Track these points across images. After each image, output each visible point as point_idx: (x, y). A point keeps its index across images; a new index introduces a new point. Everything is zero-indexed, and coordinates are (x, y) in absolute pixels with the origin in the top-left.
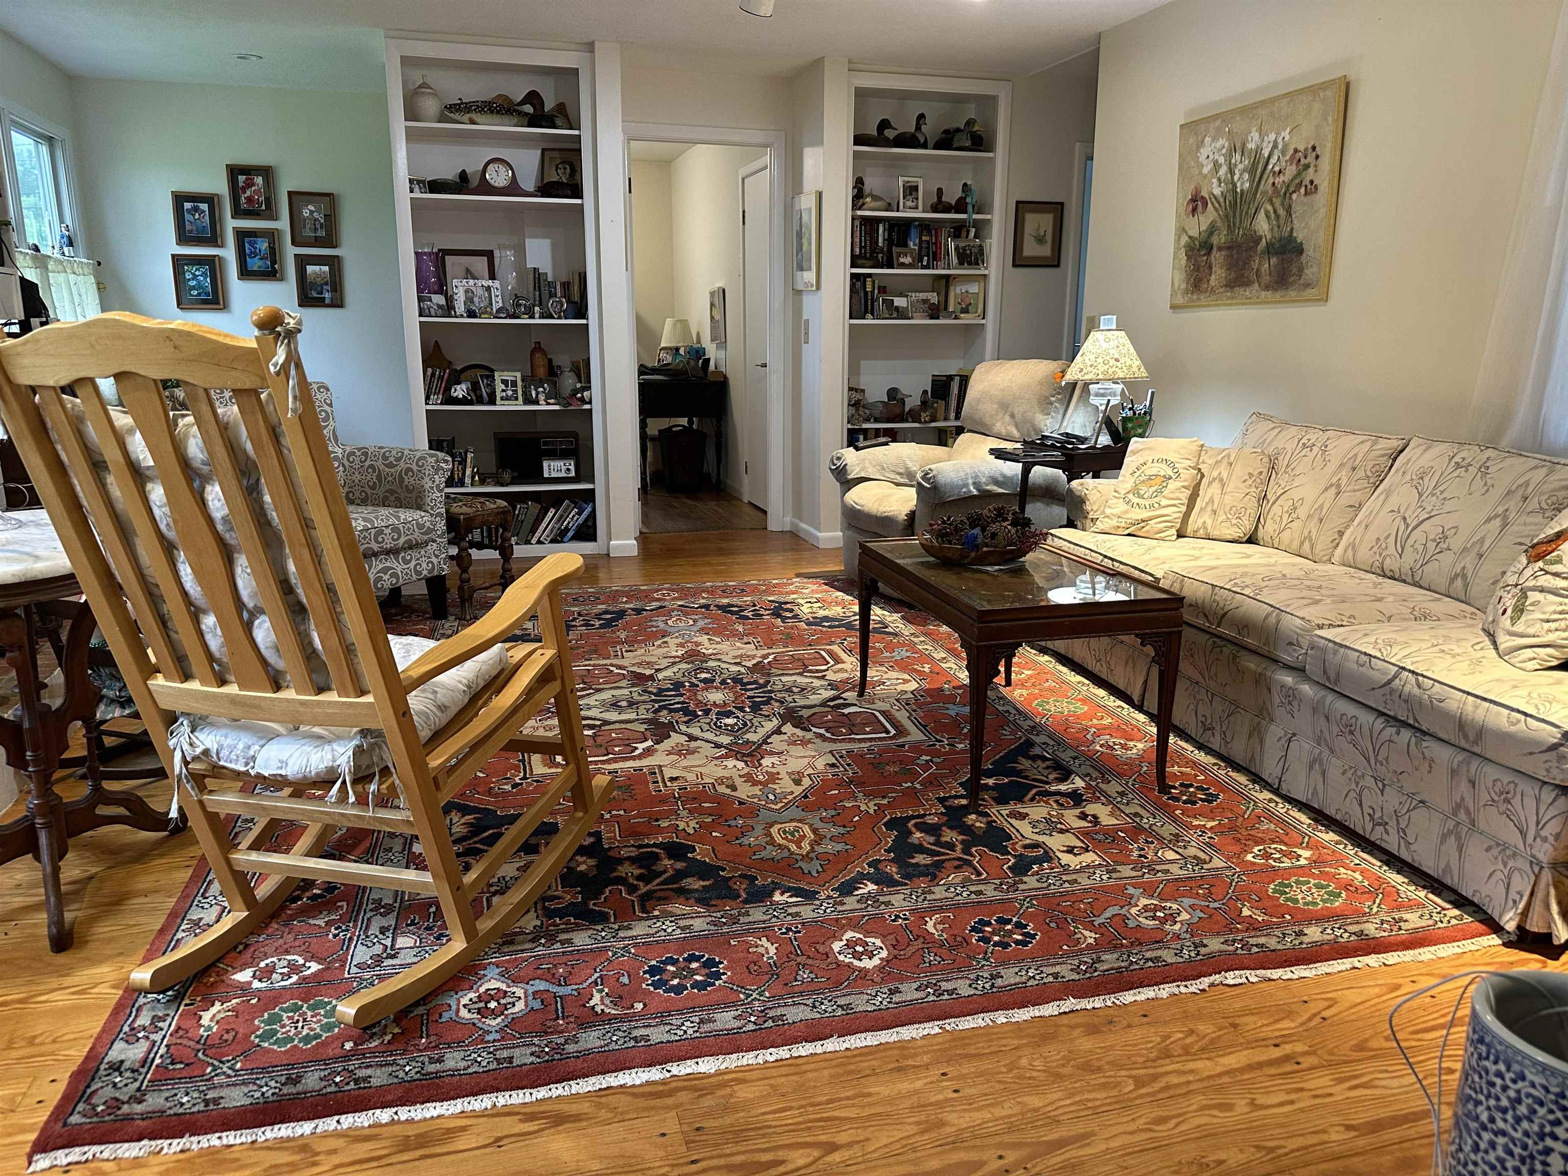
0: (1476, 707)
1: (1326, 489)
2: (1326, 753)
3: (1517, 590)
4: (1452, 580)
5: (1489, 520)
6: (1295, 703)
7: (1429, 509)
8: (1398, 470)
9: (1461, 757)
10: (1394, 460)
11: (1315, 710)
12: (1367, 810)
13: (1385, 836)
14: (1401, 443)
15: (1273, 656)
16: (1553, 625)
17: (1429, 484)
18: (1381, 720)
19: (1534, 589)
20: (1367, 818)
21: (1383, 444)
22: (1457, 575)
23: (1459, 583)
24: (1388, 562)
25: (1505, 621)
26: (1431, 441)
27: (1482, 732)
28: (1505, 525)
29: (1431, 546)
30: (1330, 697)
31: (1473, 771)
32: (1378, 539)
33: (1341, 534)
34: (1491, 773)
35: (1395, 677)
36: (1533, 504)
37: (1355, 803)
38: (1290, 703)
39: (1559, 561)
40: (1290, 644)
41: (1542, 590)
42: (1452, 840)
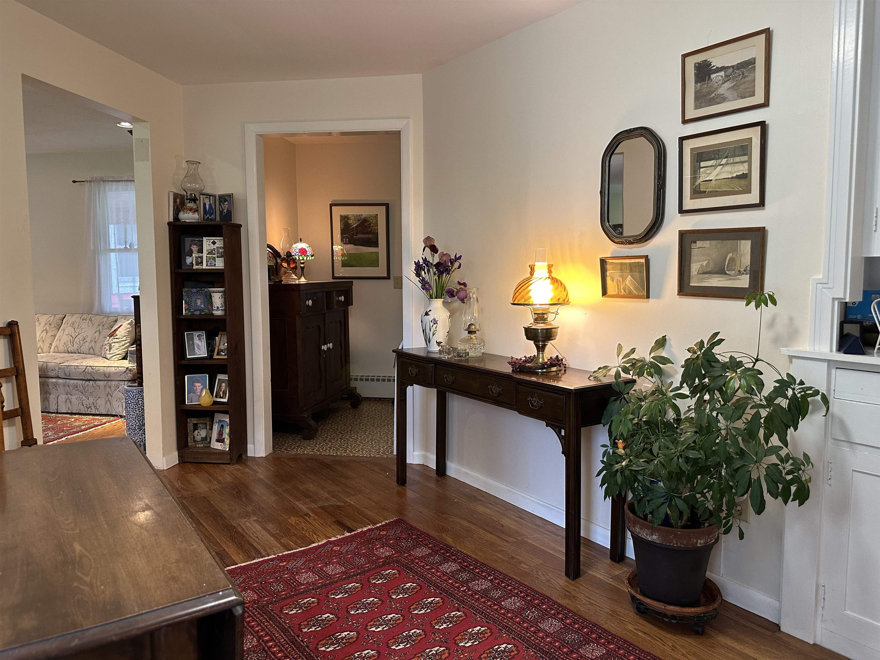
0: (107, 369)
1: (42, 332)
2: (70, 396)
3: (109, 344)
4: (89, 350)
5: (95, 332)
6: (58, 386)
7: (78, 332)
8: (65, 323)
9: (106, 382)
10: (62, 321)
11: (64, 385)
12: (85, 406)
13: (91, 410)
14: (64, 316)
15: (47, 376)
16: (118, 350)
17: (76, 325)
18: (84, 381)
19: (113, 343)
20: (85, 408)
21: (57, 316)
22: (90, 348)
23: (91, 350)
24: (69, 349)
25: (108, 352)
26: (73, 314)
27: (109, 374)
28: (100, 333)
29: (81, 342)
30: (68, 381)
31: (109, 384)
32: (65, 343)
33: (51, 344)
34: (113, 383)
35: (86, 369)
36: (106, 327)
37: (81, 405)
38: (56, 387)
39: (117, 335)
40: (53, 370)
41: (114, 343)
42: (108, 403)
